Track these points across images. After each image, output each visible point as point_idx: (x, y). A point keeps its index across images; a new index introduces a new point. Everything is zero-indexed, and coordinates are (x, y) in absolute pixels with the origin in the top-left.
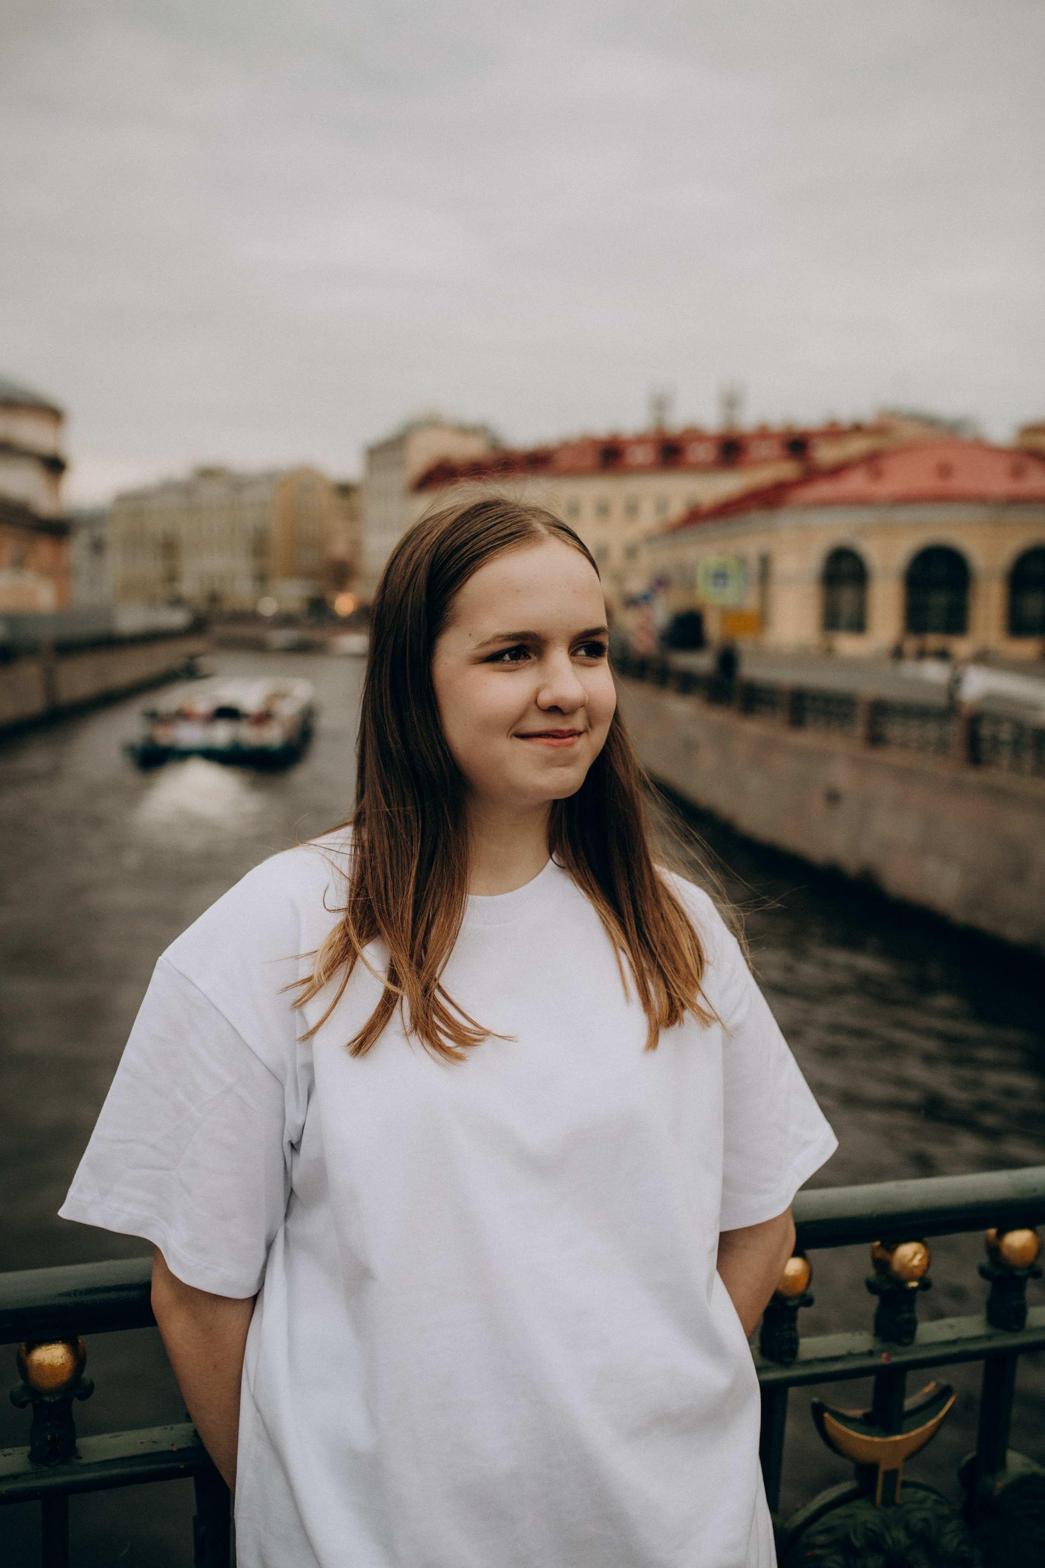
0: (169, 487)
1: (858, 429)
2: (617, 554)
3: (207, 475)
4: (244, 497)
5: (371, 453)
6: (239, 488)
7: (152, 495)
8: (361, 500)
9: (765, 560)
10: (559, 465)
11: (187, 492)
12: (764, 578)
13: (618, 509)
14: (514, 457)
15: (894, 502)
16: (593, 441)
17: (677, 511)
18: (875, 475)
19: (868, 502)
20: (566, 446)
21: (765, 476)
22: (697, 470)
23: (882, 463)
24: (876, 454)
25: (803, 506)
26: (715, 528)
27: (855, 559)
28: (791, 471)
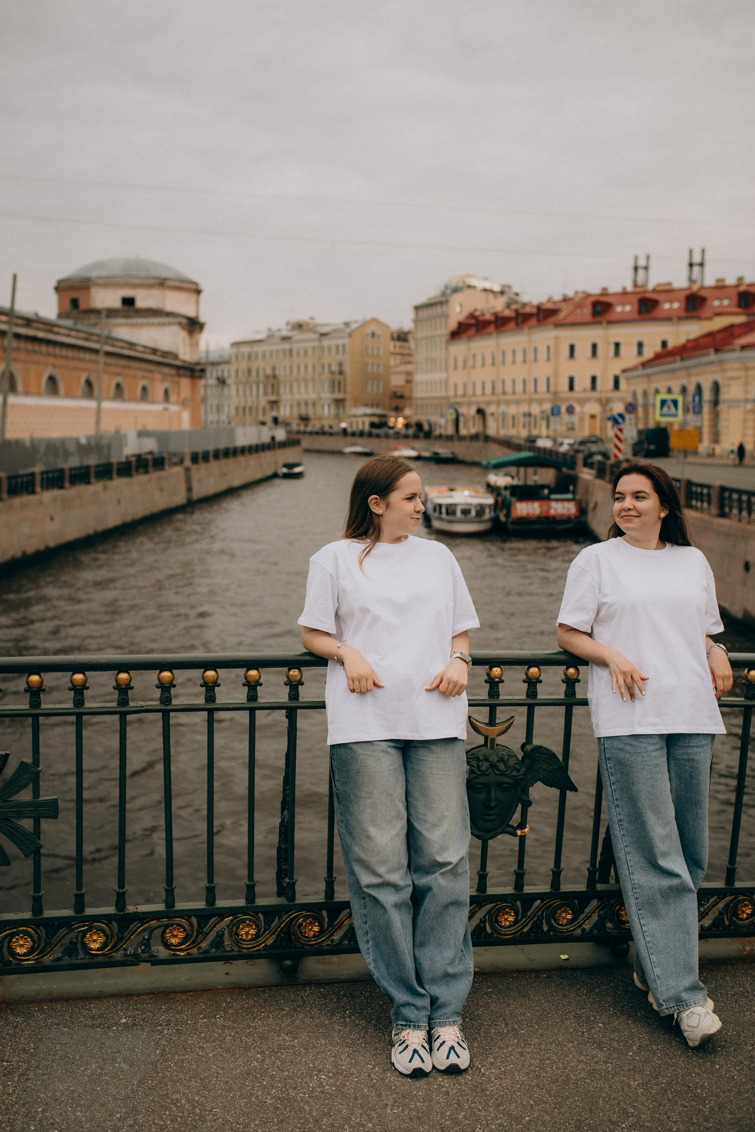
0: (271, 336)
2: (605, 384)
3: (299, 326)
4: (326, 342)
5: (417, 308)
6: (323, 335)
7: (260, 341)
8: (412, 344)
9: (716, 388)
10: (561, 316)
11: (285, 339)
12: (715, 403)
13: (605, 350)
14: (528, 310)
16: (587, 296)
17: (650, 350)
20: (565, 299)
21: (719, 323)
22: (667, 318)
25: (745, 347)
26: (676, 364)
28: (739, 319)
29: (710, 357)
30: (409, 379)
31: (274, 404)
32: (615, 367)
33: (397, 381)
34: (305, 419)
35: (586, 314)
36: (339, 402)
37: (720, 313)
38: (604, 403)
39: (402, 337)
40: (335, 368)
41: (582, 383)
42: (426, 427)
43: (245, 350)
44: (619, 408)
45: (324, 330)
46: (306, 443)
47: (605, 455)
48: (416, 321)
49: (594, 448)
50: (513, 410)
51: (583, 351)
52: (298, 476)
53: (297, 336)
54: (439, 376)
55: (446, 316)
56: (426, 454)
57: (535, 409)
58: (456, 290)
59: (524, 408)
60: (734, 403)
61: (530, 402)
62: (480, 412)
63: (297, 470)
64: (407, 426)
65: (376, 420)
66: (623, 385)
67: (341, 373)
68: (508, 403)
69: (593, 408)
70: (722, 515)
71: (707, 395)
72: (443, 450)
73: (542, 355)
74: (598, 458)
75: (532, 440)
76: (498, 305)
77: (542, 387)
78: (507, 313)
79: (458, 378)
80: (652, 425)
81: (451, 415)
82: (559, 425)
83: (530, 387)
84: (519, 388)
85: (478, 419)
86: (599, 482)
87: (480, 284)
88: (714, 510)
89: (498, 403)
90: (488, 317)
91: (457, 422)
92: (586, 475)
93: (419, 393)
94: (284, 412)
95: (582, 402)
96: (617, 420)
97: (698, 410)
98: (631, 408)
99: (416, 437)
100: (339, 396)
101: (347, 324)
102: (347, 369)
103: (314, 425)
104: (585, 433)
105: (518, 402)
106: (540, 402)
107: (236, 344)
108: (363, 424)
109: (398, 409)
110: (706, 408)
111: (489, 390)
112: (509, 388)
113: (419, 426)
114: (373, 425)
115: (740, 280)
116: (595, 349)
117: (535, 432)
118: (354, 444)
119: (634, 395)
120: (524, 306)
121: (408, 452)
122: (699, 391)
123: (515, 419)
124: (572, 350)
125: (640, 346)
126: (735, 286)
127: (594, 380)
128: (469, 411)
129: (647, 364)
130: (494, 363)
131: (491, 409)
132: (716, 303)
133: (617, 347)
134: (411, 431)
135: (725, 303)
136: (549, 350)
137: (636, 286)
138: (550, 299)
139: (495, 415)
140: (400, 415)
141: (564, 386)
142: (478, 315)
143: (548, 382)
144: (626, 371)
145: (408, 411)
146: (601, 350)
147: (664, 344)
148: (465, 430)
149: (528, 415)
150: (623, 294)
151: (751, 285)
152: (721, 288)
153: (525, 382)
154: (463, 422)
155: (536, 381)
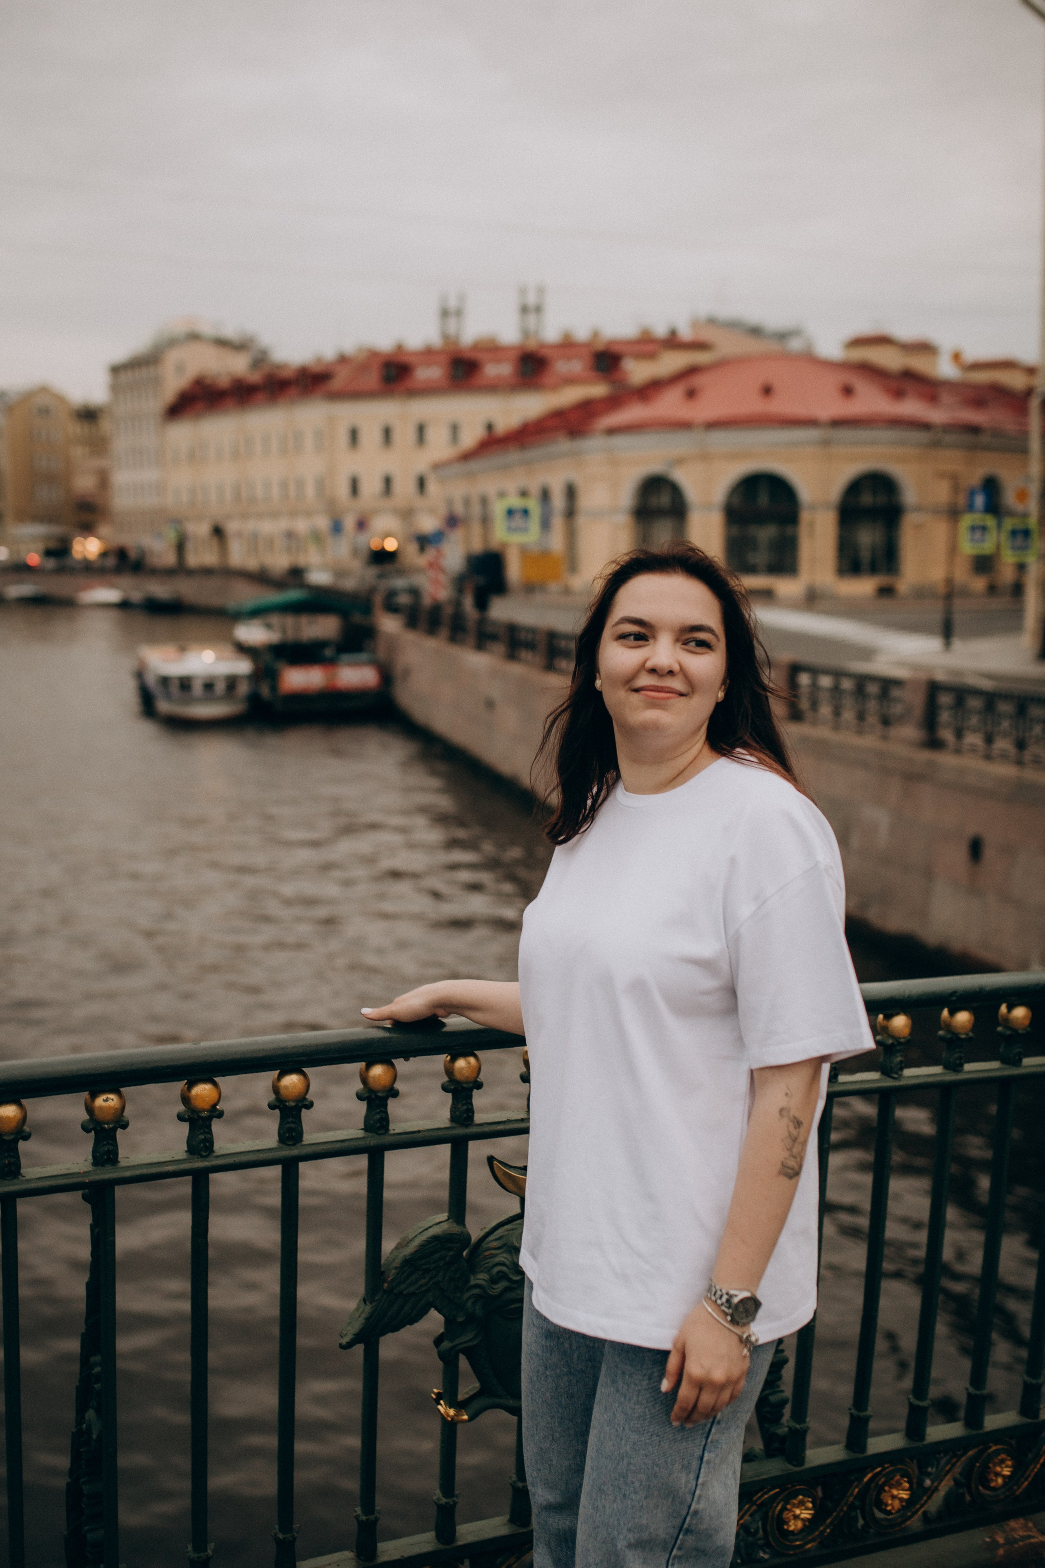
1: (672, 342)
2: (404, 487)
5: (116, 370)
8: (106, 425)
9: (571, 492)
10: (336, 384)
12: (571, 513)
13: (404, 435)
14: (286, 374)
15: (713, 425)
16: (374, 354)
17: (471, 437)
18: (691, 394)
19: (684, 426)
20: (343, 359)
21: (570, 396)
22: (493, 388)
23: (698, 381)
24: (692, 371)
25: (612, 431)
26: (514, 456)
27: (675, 490)
28: (598, 390)
29: (563, 445)
30: (104, 480)
32: (422, 462)
33: (84, 483)
35: (373, 379)
37: (571, 381)
38: (407, 514)
39: (89, 415)
41: (371, 487)
42: (133, 554)
47: (416, 594)
48: (115, 389)
50: (268, 527)
51: (371, 437)
54: (149, 475)
55: (157, 382)
56: (136, 596)
57: (302, 526)
58: (172, 342)
59: (283, 524)
60: (598, 515)
61: (293, 514)
62: (218, 532)
64: (104, 555)
65: (50, 545)
66: (432, 487)
68: (260, 516)
69: (390, 522)
71: (558, 502)
72: (160, 590)
73: (309, 442)
74: (405, 600)
75: (296, 574)
76: (240, 366)
77: (310, 491)
78: (255, 377)
79: (181, 479)
80: (476, 548)
81: (171, 535)
83: (292, 491)
84: (276, 492)
85: (215, 543)
86: (409, 635)
89: (245, 516)
90: (224, 382)
91: (180, 547)
92: (390, 624)
95: (377, 513)
96: (424, 541)
98: (453, 520)
99: (119, 571)
105: (274, 515)
106: (308, 514)
108: (32, 554)
109: (87, 529)
110: (558, 522)
111: (228, 495)
112: (259, 492)
113: (121, 554)
114: (47, 554)
115: (596, 335)
116: (387, 434)
117: (301, 560)
118: (20, 582)
119: (450, 502)
120: (279, 367)
121: (108, 594)
122: (545, 495)
123: (270, 542)
124: (354, 436)
125: (455, 429)
126: (587, 345)
127: (388, 482)
128: (200, 530)
129: (467, 456)
130: (236, 455)
131: (232, 527)
132: (562, 367)
133: (421, 430)
134: (111, 562)
135: (576, 366)
136: (319, 435)
137: (445, 337)
138: (319, 360)
139: (240, 535)
140: (92, 536)
141: (343, 490)
142: (209, 381)
143: (320, 484)
144: (437, 467)
145: (105, 530)
146: (397, 436)
147: (490, 427)
148: (193, 560)
149: (290, 535)
150: (428, 353)
151: (612, 342)
152: (568, 345)
153: (284, 485)
154: (190, 547)
155: (300, 484)
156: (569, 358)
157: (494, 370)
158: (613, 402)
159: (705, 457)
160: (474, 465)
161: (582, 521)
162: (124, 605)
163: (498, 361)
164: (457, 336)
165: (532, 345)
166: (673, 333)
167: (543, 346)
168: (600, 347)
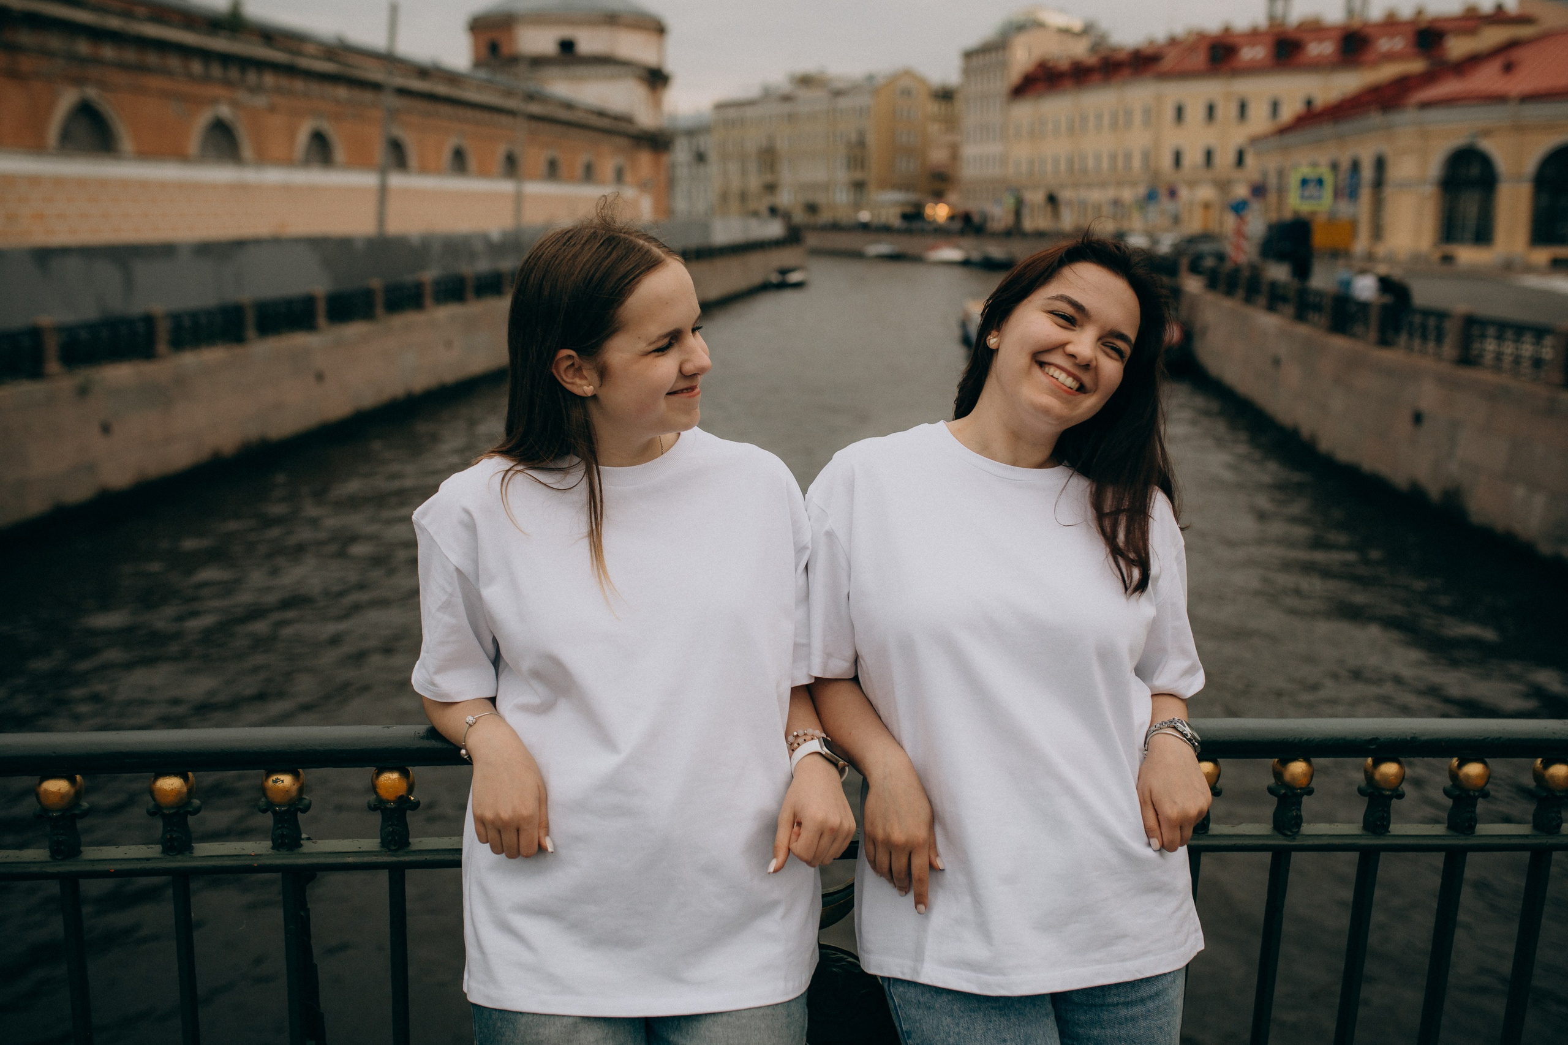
0: (768, 95)
1: (1499, 17)
2: (1225, 158)
3: (805, 81)
4: (843, 103)
5: (968, 55)
6: (838, 93)
7: (751, 103)
8: (959, 105)
9: (1380, 164)
10: (1167, 64)
11: (787, 98)
12: (1379, 183)
13: (1227, 111)
14: (1122, 56)
15: (1528, 98)
16: (1201, 36)
17: (1289, 112)
18: (1508, 68)
19: (1499, 99)
20: (1173, 42)
21: (1388, 72)
22: (1317, 66)
23: (1517, 54)
24: (1513, 44)
25: (1425, 105)
26: (1327, 129)
27: (1485, 161)
28: (1416, 66)
29: (1376, 118)
30: (955, 154)
31: (771, 188)
32: (1238, 136)
33: (938, 156)
34: (812, 208)
35: (1199, 59)
36: (859, 186)
37: (1390, 57)
38: (1223, 186)
39: (946, 95)
40: (854, 137)
41: (1193, 157)
42: (976, 219)
43: (732, 113)
44: (1241, 191)
45: (840, 85)
46: (812, 240)
47: (1221, 257)
48: (967, 72)
49: (1205, 247)
50: (1096, 196)
51: (1195, 112)
52: (799, 285)
53: (804, 93)
54: (994, 148)
55: (1004, 65)
56: (975, 255)
57: (1128, 195)
58: (1018, 28)
59: (1111, 193)
60: (1405, 185)
61: (1120, 184)
62: (1052, 200)
63: (795, 277)
64: (952, 218)
65: (908, 210)
66: (1250, 160)
67: (861, 144)
68: (1089, 186)
69: (1206, 192)
70: (1384, 342)
71: (1367, 173)
72: (996, 251)
73: (1138, 118)
74: (1209, 262)
76: (1079, 50)
77: (1137, 163)
78: (1092, 60)
79: (1021, 152)
80: (1288, 215)
81: (1010, 202)
82: (1157, 216)
83: (1120, 164)
84: (1105, 164)
85: (1049, 209)
86: (1210, 297)
87: (1056, 20)
88: (1373, 335)
89: (1076, 185)
90: (1064, 65)
91: (1018, 214)
92: (1193, 285)
93: (969, 171)
94: (785, 198)
95: (1192, 184)
96: (1239, 208)
97: (1353, 193)
98: (1259, 190)
99: (962, 233)
100: (858, 175)
101: (871, 78)
102: (871, 140)
103: (825, 217)
104: (1194, 225)
105: (1103, 185)
106: (1134, 184)
107: (720, 107)
108: (891, 216)
109: (938, 196)
110: (1365, 195)
111: (1063, 167)
112: (1091, 163)
113: (967, 218)
114: (905, 217)
115: (1420, 13)
116: (1211, 110)
117: (1125, 225)
118: (878, 242)
119: (1265, 174)
120: (1114, 50)
121: (951, 253)
122: (1355, 166)
123: (1098, 208)
124: (1180, 112)
125: (1275, 106)
126: (1412, 23)
127: (1209, 155)
128: (1035, 197)
129: (1284, 131)
130: (1071, 130)
131: (1065, 195)
132: (1384, 45)
133: (1243, 108)
134: (957, 225)
135: (1397, 44)
136: (1147, 112)
137: (1272, 18)
138: (1151, 43)
139: (1070, 203)
140: (942, 202)
141: (1167, 161)
142: (1051, 64)
143: (1146, 156)
144: (1254, 140)
145: (953, 197)
146: (1220, 112)
147: (1309, 103)
148: (1028, 224)
149: (1116, 203)
150: (1254, 35)
151: (1436, 20)
152: (1391, 23)
153: (1113, 158)
154: (1026, 212)
155: (1128, 157)
156: (1392, 36)
157: (1319, 49)
158: (1428, 78)
159: (1519, 128)
160: (1290, 139)
161: (1389, 191)
162: (966, 263)
163: (1321, 40)
164: (1284, 16)
165: (1356, 23)
166: (1500, 8)
167: (1366, 25)
168: (1423, 25)
